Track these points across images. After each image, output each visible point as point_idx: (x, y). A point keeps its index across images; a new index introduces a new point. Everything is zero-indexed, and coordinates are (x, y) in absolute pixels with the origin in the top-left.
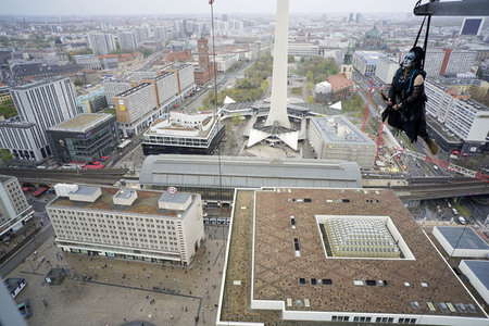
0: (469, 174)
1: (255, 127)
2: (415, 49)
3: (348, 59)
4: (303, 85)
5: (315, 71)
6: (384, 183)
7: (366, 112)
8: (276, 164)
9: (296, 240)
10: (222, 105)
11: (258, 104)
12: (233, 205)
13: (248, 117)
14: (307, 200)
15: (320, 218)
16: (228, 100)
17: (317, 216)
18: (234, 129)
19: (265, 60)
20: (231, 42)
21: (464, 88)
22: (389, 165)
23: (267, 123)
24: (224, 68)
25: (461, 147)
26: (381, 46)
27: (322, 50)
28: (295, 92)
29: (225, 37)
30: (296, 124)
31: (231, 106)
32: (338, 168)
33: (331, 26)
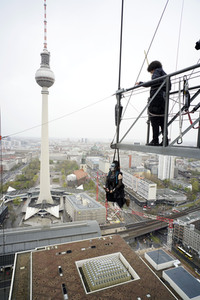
0: (154, 218)
1: (30, 206)
2: (114, 162)
3: (83, 161)
4: (60, 177)
5: (66, 169)
6: (113, 231)
7: (97, 189)
8: (45, 230)
9: (64, 285)
10: (5, 192)
11: (31, 191)
12: (14, 268)
13: (25, 199)
14: (69, 252)
15: (79, 263)
16: (10, 189)
17: (76, 262)
18: (15, 208)
19: (35, 163)
20: (13, 153)
21: (141, 173)
22: (114, 219)
23: (38, 202)
24: (8, 169)
25: (147, 203)
26: (99, 154)
27: (69, 156)
28: (55, 181)
29: (9, 150)
30: (57, 201)
31: (12, 193)
32: (85, 226)
33: (72, 145)
